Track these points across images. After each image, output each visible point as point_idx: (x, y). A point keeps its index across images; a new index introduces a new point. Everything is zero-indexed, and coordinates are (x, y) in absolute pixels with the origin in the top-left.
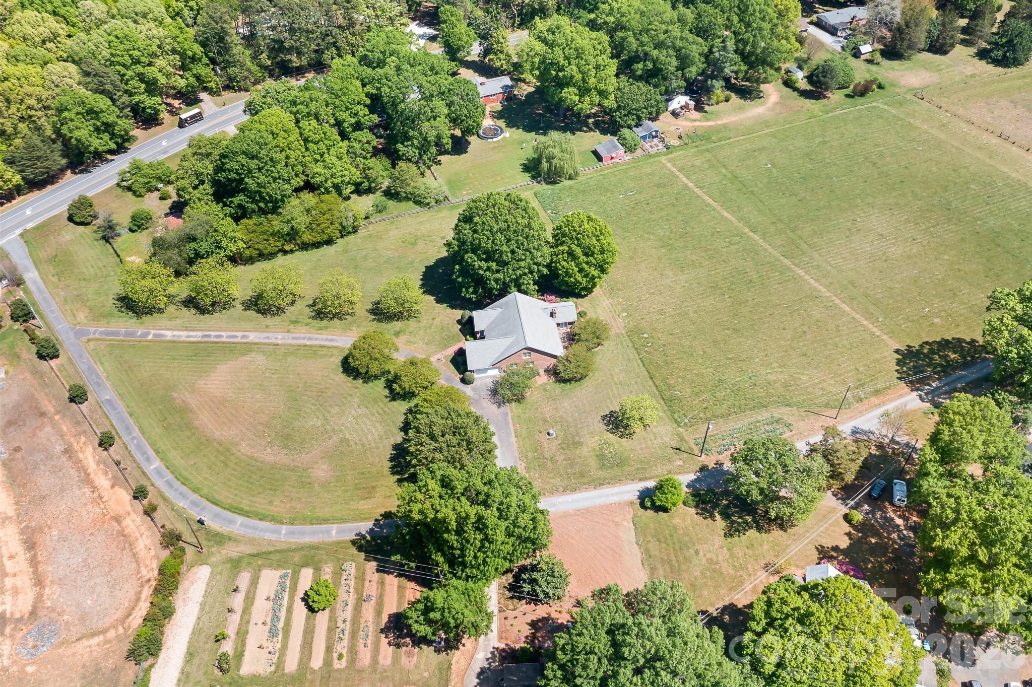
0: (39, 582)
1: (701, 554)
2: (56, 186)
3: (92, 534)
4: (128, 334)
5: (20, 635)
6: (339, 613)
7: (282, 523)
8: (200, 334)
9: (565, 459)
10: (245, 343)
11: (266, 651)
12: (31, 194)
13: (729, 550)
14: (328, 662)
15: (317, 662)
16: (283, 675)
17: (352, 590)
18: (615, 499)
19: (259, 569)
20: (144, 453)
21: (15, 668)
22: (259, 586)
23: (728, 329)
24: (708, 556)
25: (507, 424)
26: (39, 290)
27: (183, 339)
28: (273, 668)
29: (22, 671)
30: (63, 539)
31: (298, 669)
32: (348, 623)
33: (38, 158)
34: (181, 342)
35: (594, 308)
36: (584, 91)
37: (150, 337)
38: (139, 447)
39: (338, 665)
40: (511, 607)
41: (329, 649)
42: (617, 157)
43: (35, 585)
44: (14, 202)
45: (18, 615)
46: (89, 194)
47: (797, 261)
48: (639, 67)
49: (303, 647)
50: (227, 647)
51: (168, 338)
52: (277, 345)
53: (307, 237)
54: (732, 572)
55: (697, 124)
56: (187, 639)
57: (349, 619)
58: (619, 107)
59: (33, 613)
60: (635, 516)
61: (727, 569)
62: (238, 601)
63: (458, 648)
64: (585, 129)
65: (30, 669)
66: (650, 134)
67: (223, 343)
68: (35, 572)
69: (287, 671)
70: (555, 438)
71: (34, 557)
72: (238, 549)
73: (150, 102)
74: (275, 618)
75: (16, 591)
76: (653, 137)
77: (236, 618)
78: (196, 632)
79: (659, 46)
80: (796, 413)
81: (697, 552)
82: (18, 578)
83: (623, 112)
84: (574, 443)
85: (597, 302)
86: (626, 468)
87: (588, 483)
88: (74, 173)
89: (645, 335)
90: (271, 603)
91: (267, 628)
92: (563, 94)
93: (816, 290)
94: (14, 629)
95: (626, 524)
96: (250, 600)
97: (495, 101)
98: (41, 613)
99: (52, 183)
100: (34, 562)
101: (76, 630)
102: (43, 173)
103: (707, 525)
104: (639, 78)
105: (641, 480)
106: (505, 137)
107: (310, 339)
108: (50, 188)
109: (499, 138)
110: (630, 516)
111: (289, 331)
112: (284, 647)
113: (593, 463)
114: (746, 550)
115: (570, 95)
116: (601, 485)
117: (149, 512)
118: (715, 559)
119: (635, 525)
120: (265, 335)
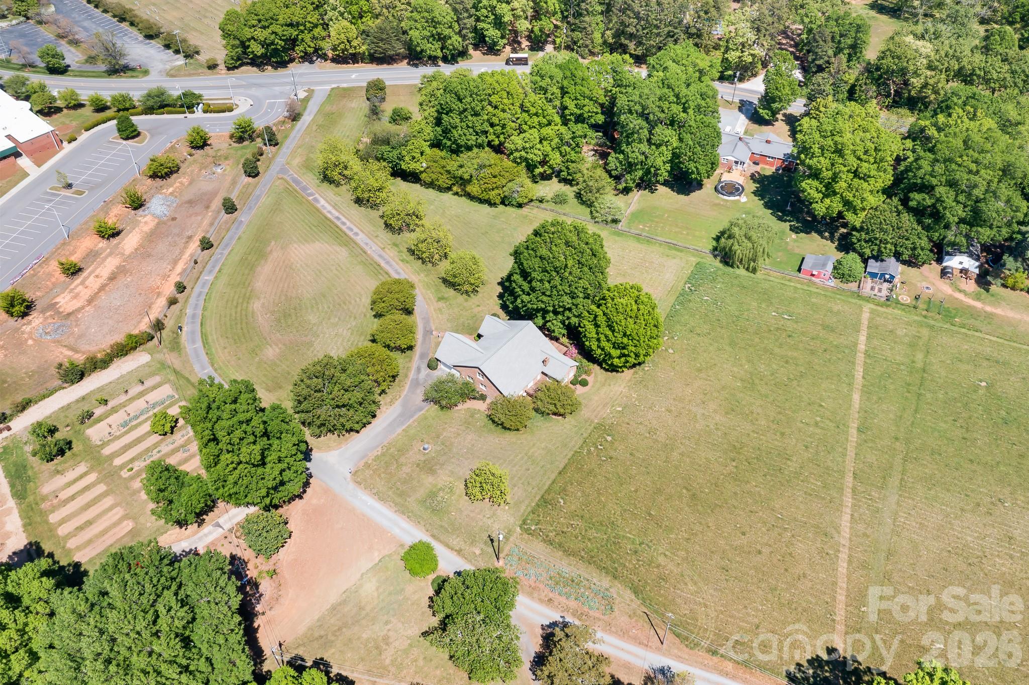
0: (90, 301)
1: (388, 627)
2: (390, 66)
3: (140, 294)
4: (304, 189)
5: (50, 321)
6: (163, 445)
7: (213, 366)
8: (337, 214)
9: (407, 474)
10: (351, 239)
11: (109, 430)
12: (370, 65)
13: (410, 645)
14: (122, 467)
15: (118, 462)
16: (99, 452)
17: (186, 438)
18: (396, 531)
19: (168, 381)
20: (214, 267)
21: (26, 336)
22: (155, 391)
23: (687, 490)
24: (391, 633)
25: (412, 416)
26: (299, 130)
27: (325, 211)
28: (100, 443)
29: (26, 340)
30: (127, 286)
31: (107, 456)
32: (158, 455)
33: (382, 40)
34: (321, 213)
35: (604, 385)
36: (829, 191)
37: (311, 198)
38: (217, 261)
39: (125, 474)
40: (238, 534)
41: (132, 460)
42: (818, 276)
43: (88, 301)
44: (356, 65)
45: (61, 310)
46: (387, 83)
47: (860, 488)
48: (916, 198)
49: (125, 446)
50: (99, 411)
51: (318, 206)
52: (365, 253)
53: (473, 189)
54: (388, 662)
55: (960, 296)
56: (92, 389)
57: (162, 453)
58: (862, 229)
59: (69, 314)
60: (390, 556)
61: (387, 657)
62: (136, 389)
63: (181, 527)
64: (827, 234)
65: (30, 342)
66: (883, 275)
67: (341, 230)
68: (97, 293)
69: (103, 451)
70: (424, 454)
71: (106, 285)
72: (174, 360)
73: (492, 33)
74: (137, 417)
75: (76, 296)
76: (885, 281)
77: (123, 398)
78: (100, 389)
79: (952, 184)
80: (634, 606)
81: (387, 623)
82: (86, 290)
83: (864, 236)
84: (431, 469)
85: (612, 383)
86: (435, 518)
87: (396, 504)
88: (409, 64)
89: (609, 438)
90: (146, 406)
91: (127, 418)
92: (803, 184)
93: (837, 529)
94: (51, 316)
95: (376, 554)
96: (141, 394)
97: (772, 164)
98: (72, 318)
99: (389, 63)
100: (102, 288)
101: (71, 341)
102: (381, 53)
103: (423, 613)
104: (910, 210)
105: (433, 536)
106: (739, 201)
107: (388, 263)
108: (385, 66)
109: (732, 198)
110: (386, 552)
111: (383, 249)
112: (118, 438)
113: (421, 493)
114: (421, 658)
115: (810, 188)
116: (403, 513)
117: (173, 302)
118: (391, 640)
119: (380, 561)
120: (369, 241)
